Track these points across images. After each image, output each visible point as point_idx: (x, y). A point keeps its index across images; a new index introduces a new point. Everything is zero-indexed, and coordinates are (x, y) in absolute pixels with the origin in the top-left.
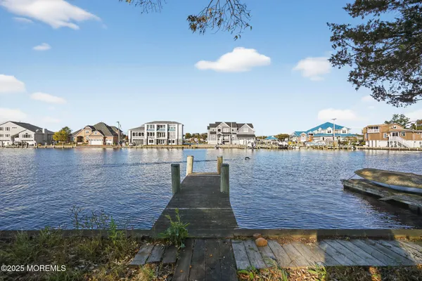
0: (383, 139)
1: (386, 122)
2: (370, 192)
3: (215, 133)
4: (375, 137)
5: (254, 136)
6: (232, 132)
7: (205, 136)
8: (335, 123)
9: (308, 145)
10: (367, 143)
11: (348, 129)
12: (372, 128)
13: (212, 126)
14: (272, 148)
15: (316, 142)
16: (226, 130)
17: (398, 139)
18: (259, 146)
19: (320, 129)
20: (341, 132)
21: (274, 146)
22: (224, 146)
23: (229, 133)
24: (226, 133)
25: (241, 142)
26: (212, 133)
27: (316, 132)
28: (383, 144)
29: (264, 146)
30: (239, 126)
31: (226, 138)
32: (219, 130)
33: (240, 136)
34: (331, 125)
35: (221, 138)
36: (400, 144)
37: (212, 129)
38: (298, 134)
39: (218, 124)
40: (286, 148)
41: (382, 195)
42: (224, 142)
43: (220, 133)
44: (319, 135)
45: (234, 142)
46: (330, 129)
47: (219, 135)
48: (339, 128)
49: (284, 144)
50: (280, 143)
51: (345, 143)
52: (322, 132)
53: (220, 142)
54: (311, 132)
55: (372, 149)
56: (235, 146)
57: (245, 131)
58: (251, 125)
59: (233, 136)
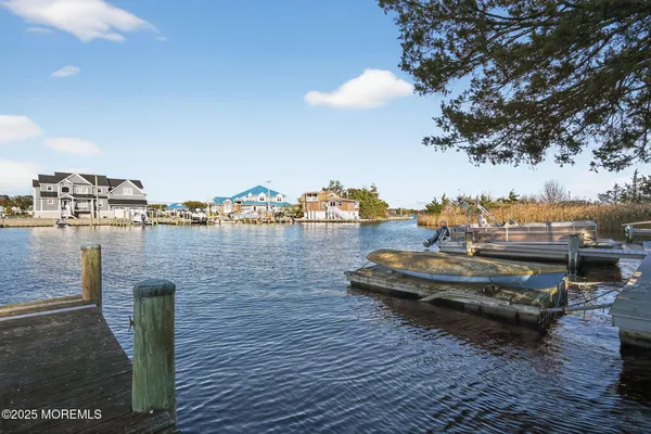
0: (321, 210)
1: (324, 189)
2: (399, 289)
3: (55, 195)
4: (314, 207)
5: (144, 202)
6: (96, 194)
7: (25, 203)
8: (270, 187)
9: (236, 218)
10: (305, 214)
11: (284, 196)
12: (310, 195)
13: (43, 179)
14: (180, 223)
15: (246, 212)
16: (80, 190)
17: (336, 209)
18: (156, 220)
19: (250, 195)
20: (275, 200)
21: (183, 220)
22: (75, 221)
23: (89, 196)
24: (84, 196)
25: (119, 213)
26: (44, 194)
27: (244, 199)
28: (321, 215)
29: (164, 220)
30: (112, 183)
31: (83, 206)
32: (65, 190)
33: (114, 203)
34: (265, 190)
35: (70, 206)
36: (337, 216)
37: (45, 187)
38: (220, 201)
39: (59, 177)
40: (204, 223)
41: (420, 292)
42: (77, 214)
43: (67, 195)
44: (249, 203)
45: (101, 214)
46: (262, 195)
47: (65, 201)
48: (274, 194)
49: (201, 216)
50: (194, 215)
51: (280, 214)
52: (253, 199)
53: (68, 213)
54: (237, 199)
55: (310, 222)
56: (105, 221)
57: (127, 192)
58: (138, 184)
59: (101, 202)
